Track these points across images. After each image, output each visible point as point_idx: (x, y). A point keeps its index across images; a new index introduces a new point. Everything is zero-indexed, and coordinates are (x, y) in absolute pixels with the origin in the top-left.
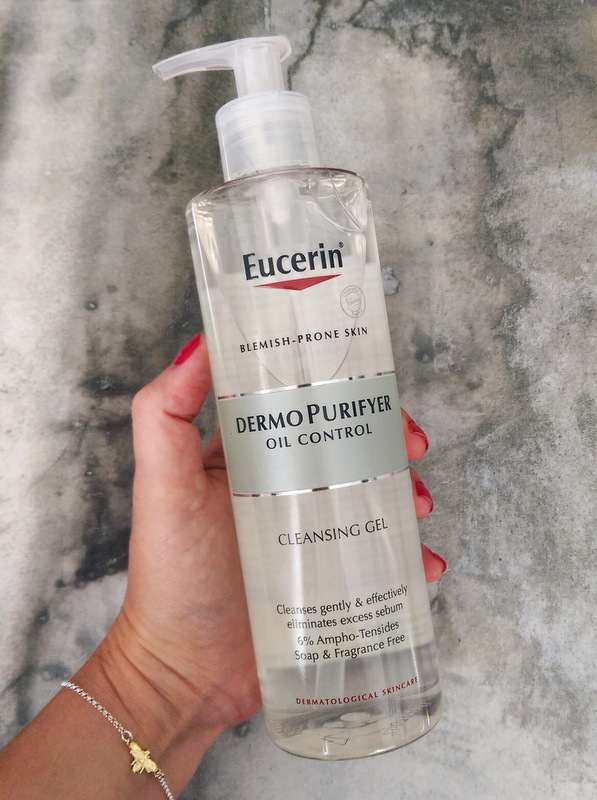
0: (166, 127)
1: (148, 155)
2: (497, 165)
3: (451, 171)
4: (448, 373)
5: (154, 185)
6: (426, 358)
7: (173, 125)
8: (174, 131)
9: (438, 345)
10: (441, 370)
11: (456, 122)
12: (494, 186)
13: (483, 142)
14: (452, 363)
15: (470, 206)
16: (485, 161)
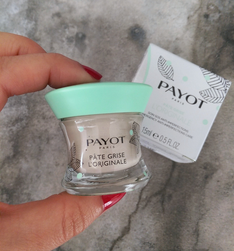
0: (207, 200)
1: (219, 184)
2: (13, 146)
3: (42, 146)
4: (70, 25)
5: (217, 163)
6: (80, 35)
7: (203, 202)
8: (203, 197)
9: (71, 41)
10: (73, 27)
11: (31, 179)
12: (18, 132)
13: (18, 162)
14: (67, 30)
15: (36, 122)
16: (20, 150)
